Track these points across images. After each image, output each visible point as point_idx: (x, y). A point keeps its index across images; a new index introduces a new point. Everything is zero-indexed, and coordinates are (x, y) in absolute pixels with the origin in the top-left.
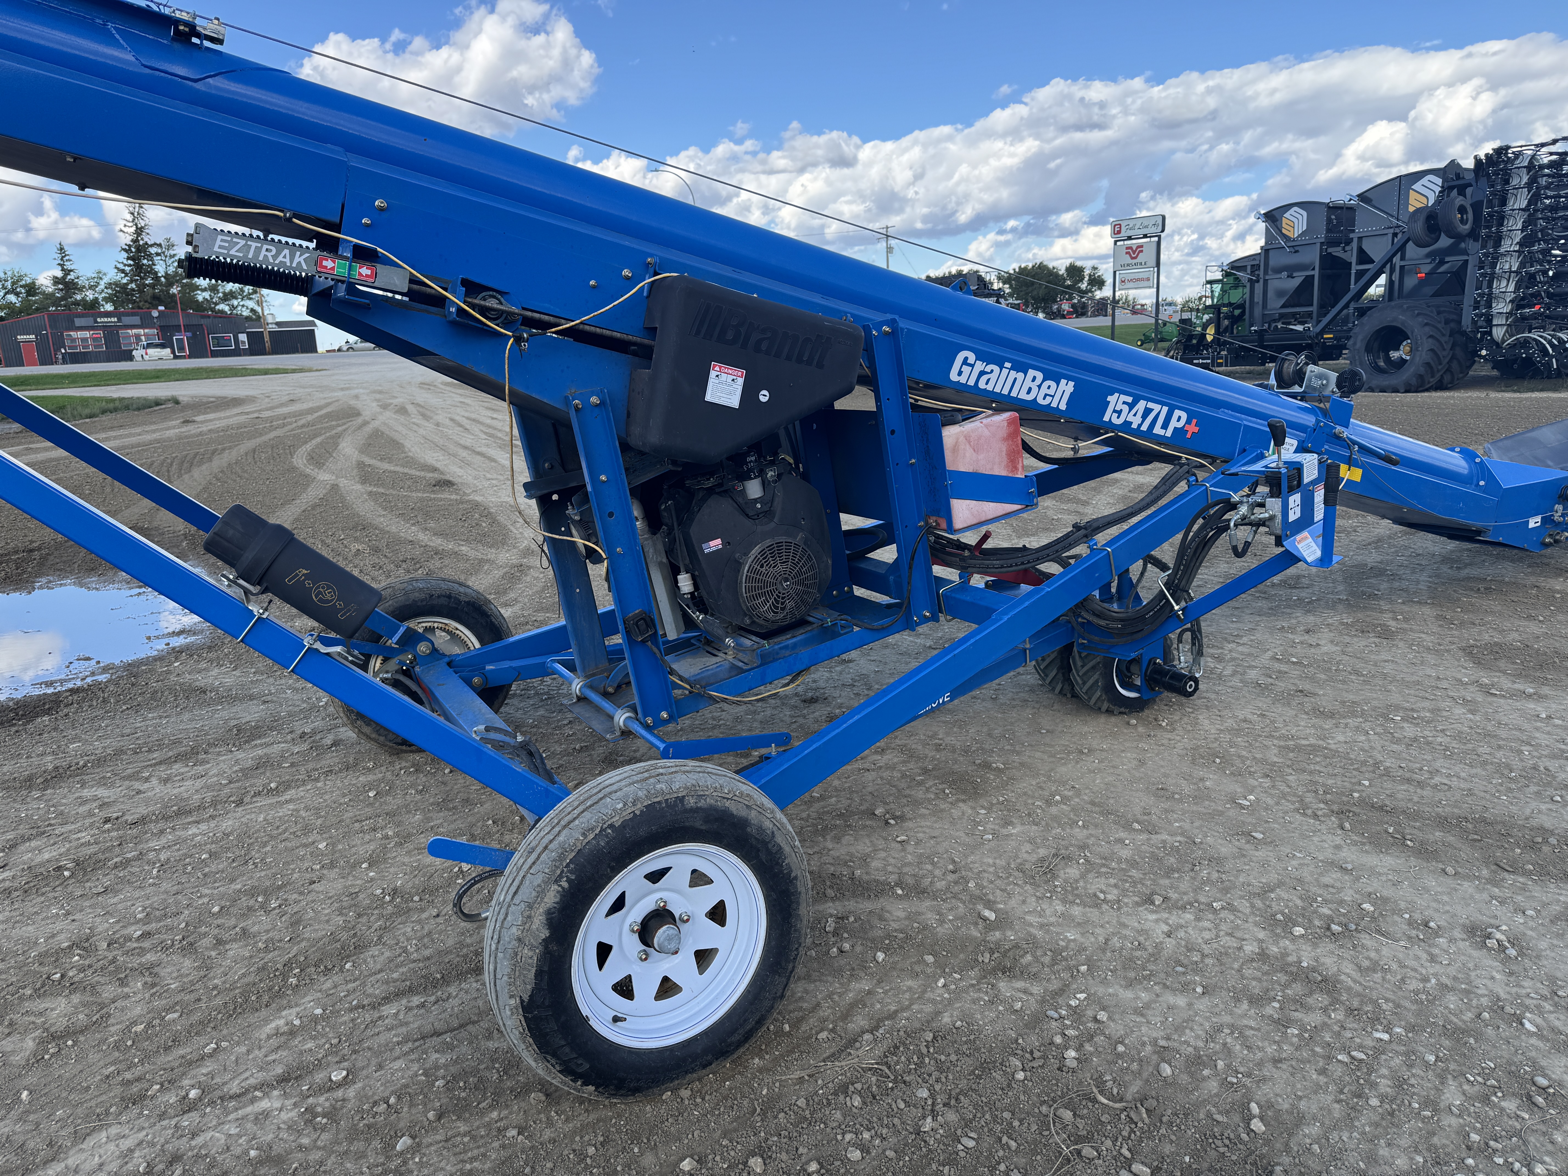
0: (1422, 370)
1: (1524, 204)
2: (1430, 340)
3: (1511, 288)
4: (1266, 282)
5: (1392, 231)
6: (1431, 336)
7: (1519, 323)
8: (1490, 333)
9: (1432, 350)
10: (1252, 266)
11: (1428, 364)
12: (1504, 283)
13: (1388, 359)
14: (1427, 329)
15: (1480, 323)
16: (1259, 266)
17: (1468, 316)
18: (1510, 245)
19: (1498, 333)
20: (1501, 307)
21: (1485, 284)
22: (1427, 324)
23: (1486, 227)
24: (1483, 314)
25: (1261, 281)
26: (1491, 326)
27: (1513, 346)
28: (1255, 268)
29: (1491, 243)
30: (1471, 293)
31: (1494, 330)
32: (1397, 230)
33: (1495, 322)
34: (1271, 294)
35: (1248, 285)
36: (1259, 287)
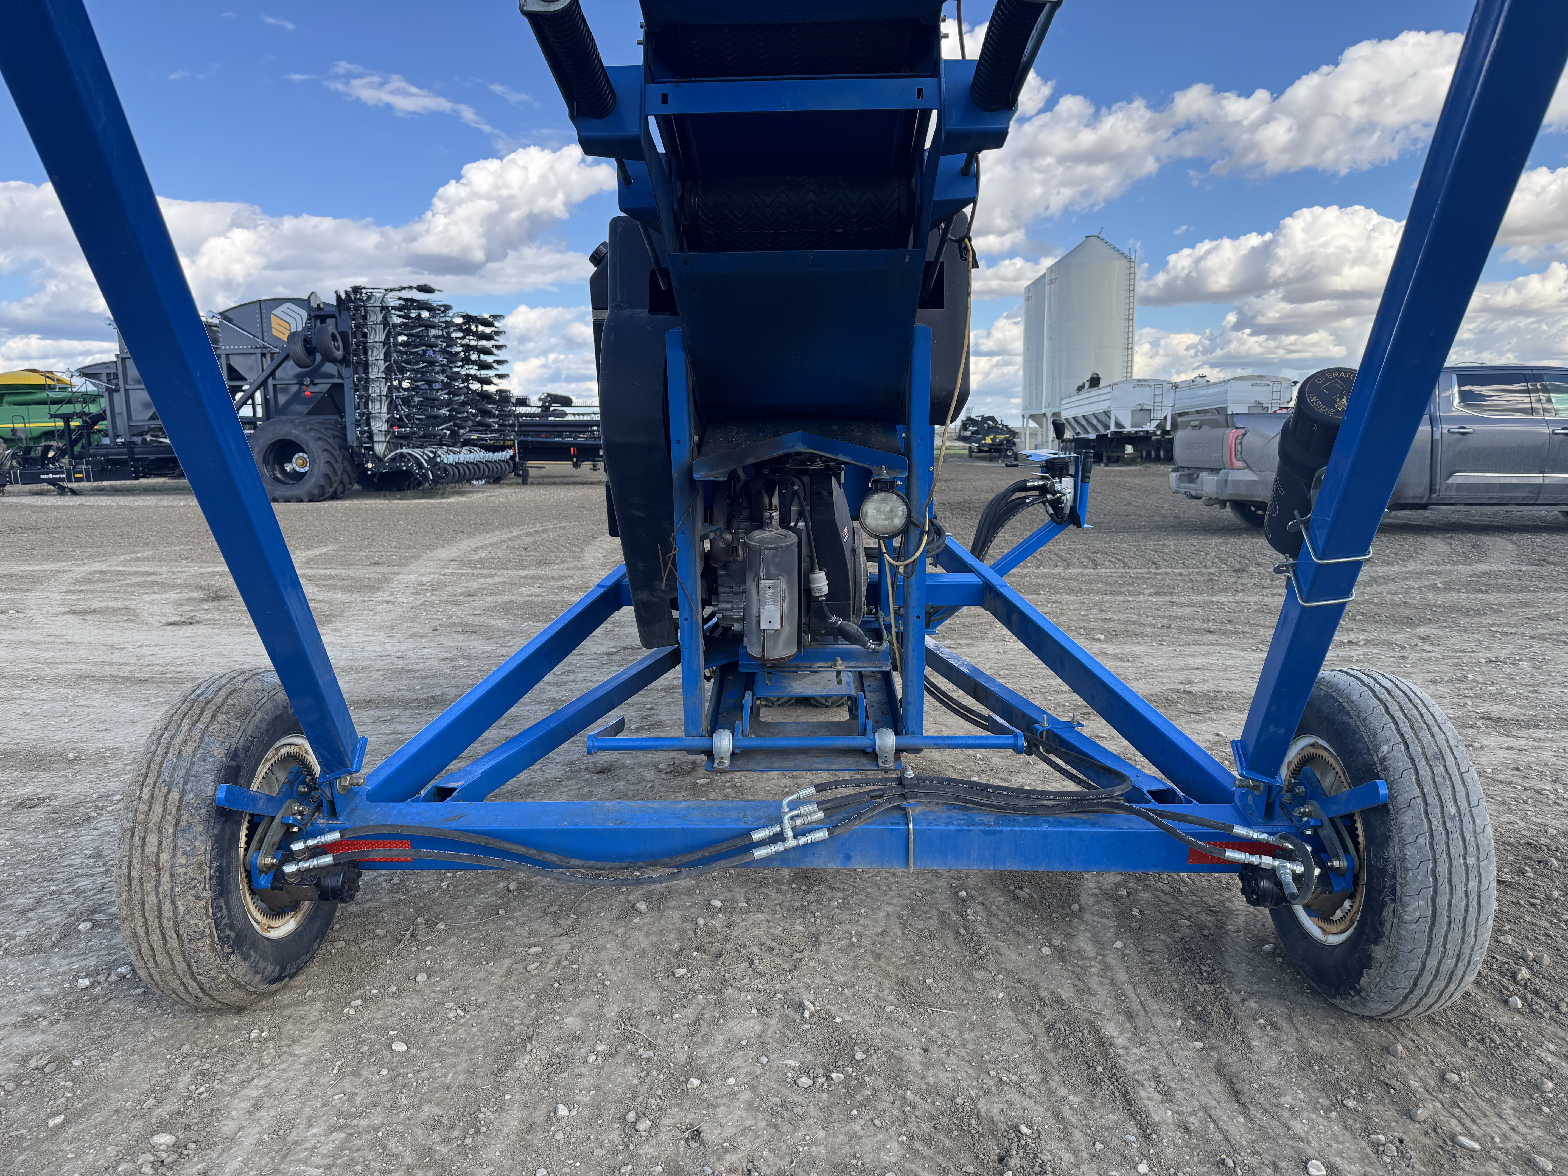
0: (322, 481)
1: (382, 339)
2: (325, 453)
3: (384, 410)
4: (127, 391)
5: (259, 351)
6: (326, 450)
7: (397, 440)
8: (372, 449)
9: (328, 462)
10: (108, 374)
11: (327, 475)
12: (378, 405)
13: (283, 471)
14: (320, 443)
15: (363, 440)
16: (116, 375)
17: (353, 434)
18: (377, 372)
19: (380, 448)
20: (379, 426)
21: (362, 405)
22: (320, 439)
23: (355, 355)
24: (365, 432)
25: (122, 391)
26: (373, 442)
27: (393, 459)
28: (111, 377)
29: (361, 370)
30: (352, 413)
31: (376, 446)
32: (264, 351)
33: (376, 439)
34: (134, 406)
35: (106, 395)
36: (119, 398)
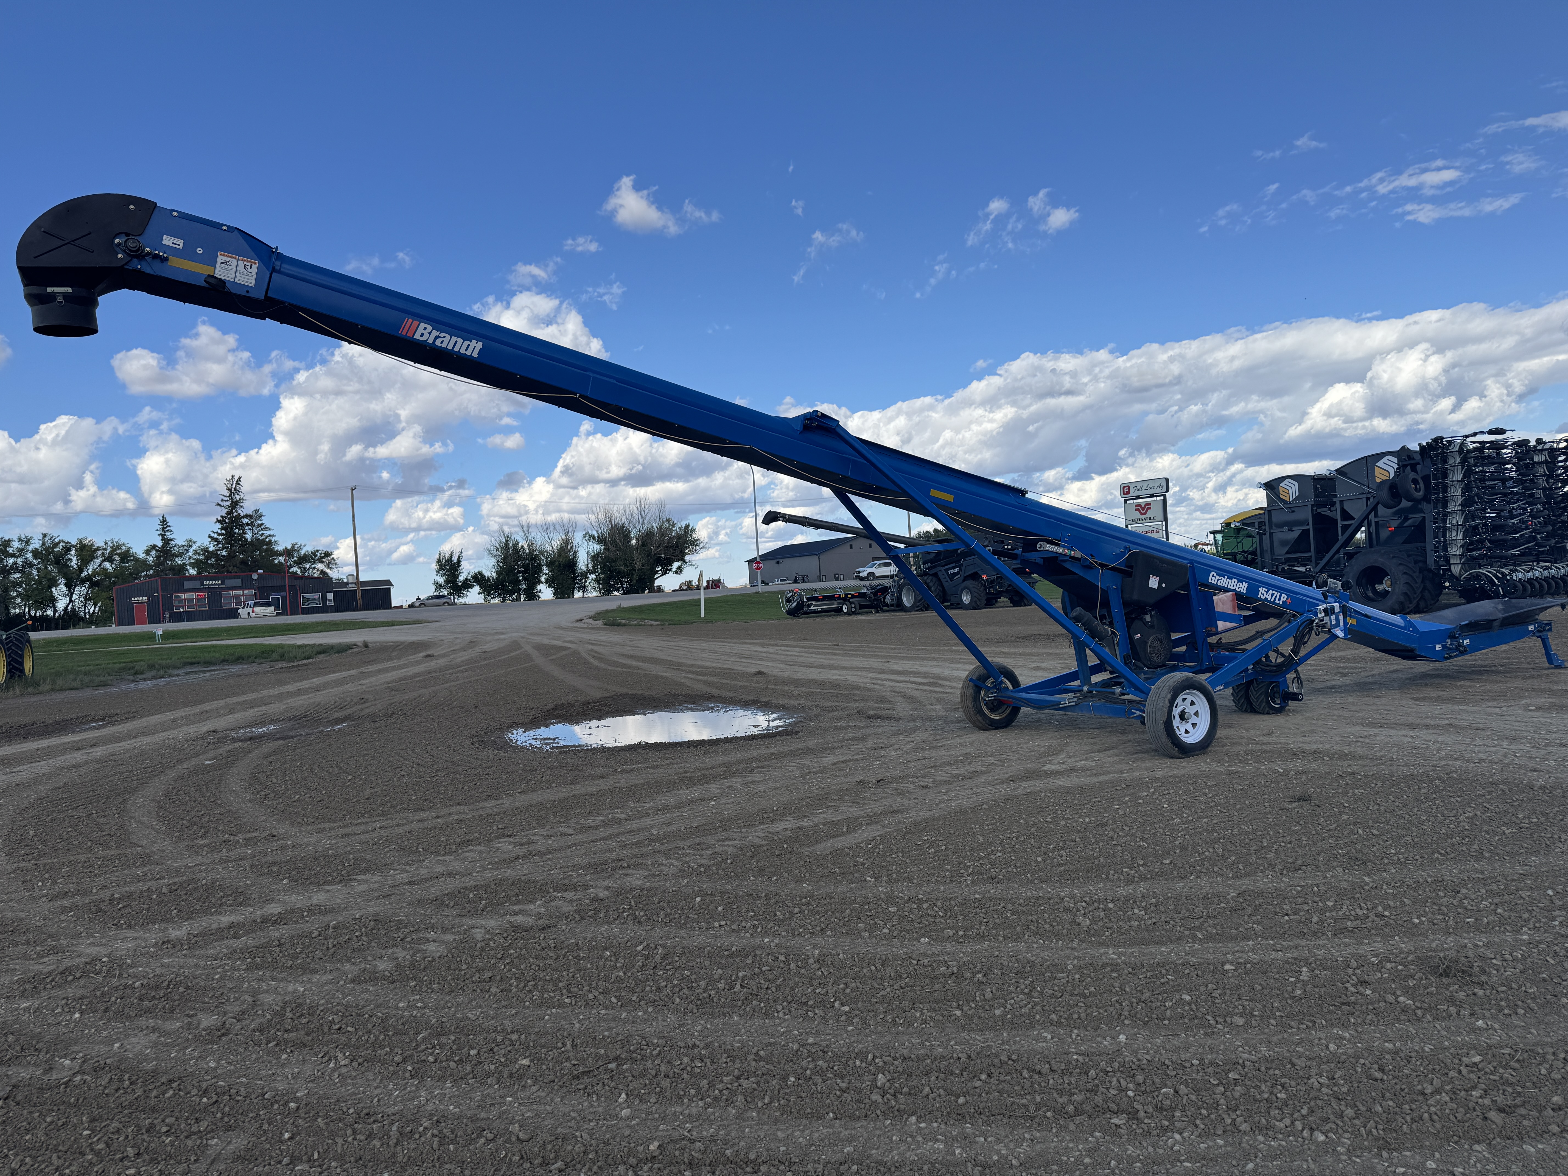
0: (1402, 598)
1: (1460, 477)
2: (1405, 576)
3: (1460, 537)
4: (1271, 534)
5: (1365, 496)
6: (1405, 573)
7: (1470, 562)
8: (1450, 570)
9: (1407, 583)
10: (1259, 523)
11: (1406, 594)
12: (1454, 534)
13: (1373, 590)
14: (1401, 567)
15: (1441, 563)
16: (1264, 522)
17: (1431, 558)
18: (1454, 506)
19: (1456, 569)
20: (1455, 551)
21: (1440, 534)
22: (1400, 564)
23: (1435, 494)
24: (1442, 556)
25: (1268, 534)
26: (1450, 565)
27: (1468, 579)
28: (1261, 525)
29: (1440, 505)
30: (1431, 541)
31: (1452, 567)
32: (1369, 496)
33: (1452, 562)
34: (1276, 544)
35: (1258, 537)
36: (1266, 538)
